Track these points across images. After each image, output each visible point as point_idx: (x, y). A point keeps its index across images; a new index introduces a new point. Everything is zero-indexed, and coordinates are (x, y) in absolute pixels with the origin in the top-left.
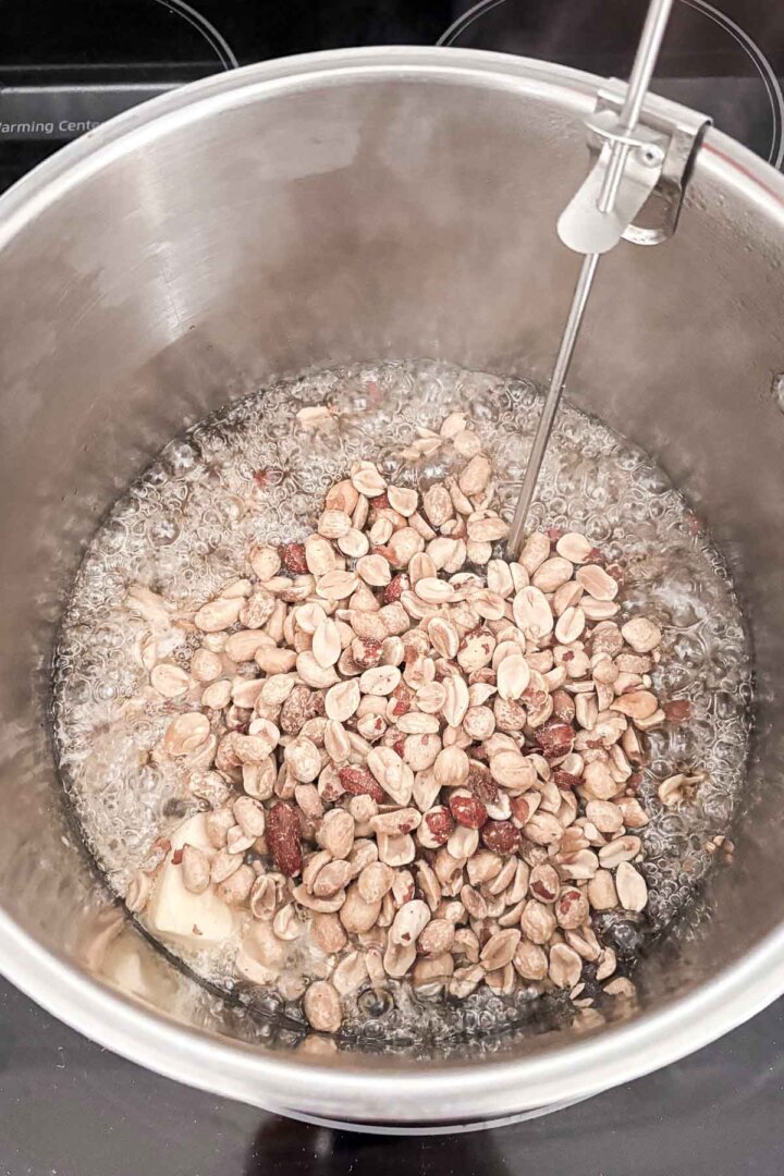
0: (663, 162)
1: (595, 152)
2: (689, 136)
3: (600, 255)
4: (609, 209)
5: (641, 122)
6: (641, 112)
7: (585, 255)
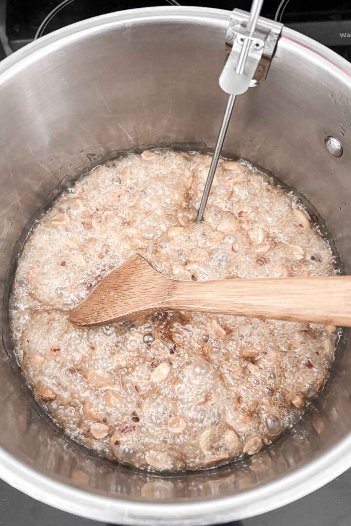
0: (264, 47)
1: (230, 46)
2: (276, 34)
3: (236, 96)
4: (241, 73)
5: (256, 30)
6: (256, 25)
7: (230, 95)
